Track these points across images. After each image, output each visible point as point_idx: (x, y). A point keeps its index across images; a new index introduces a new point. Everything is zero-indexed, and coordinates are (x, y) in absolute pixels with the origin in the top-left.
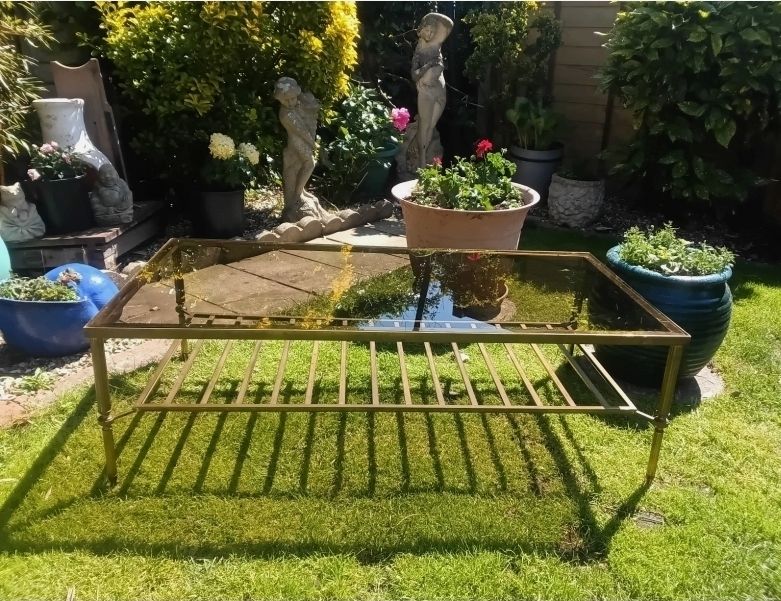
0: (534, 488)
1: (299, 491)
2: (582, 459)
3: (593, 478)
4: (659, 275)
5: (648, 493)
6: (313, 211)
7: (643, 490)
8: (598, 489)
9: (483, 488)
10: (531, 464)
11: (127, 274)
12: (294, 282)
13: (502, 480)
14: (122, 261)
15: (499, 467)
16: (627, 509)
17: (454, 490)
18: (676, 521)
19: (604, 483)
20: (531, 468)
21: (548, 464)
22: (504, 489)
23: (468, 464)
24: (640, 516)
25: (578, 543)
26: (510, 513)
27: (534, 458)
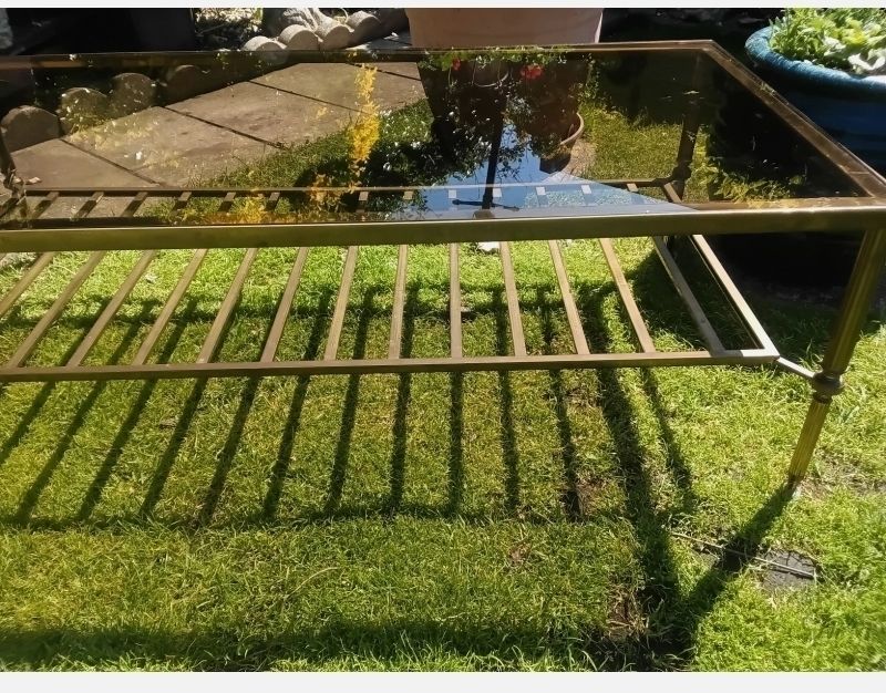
0: (571, 499)
2: (667, 436)
3: (682, 474)
4: (843, 75)
5: (789, 512)
7: (783, 496)
8: (690, 502)
9: (472, 503)
10: (572, 449)
13: (512, 484)
15: (511, 459)
16: (739, 551)
17: (420, 511)
18: (842, 576)
19: (705, 486)
20: (569, 457)
21: (603, 447)
22: (513, 502)
23: (456, 451)
24: (768, 561)
25: (639, 624)
26: (516, 555)
27: (578, 435)
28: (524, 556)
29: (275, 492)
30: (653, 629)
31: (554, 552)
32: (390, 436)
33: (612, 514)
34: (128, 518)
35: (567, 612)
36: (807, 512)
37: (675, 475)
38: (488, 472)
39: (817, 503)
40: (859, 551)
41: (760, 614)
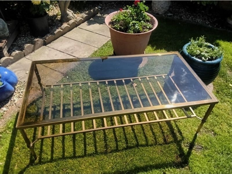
0: (165, 140)
1: (96, 154)
2: (177, 126)
3: (181, 133)
5: (198, 138)
6: (72, 17)
7: (196, 135)
8: (183, 138)
9: (150, 143)
10: (163, 130)
11: (13, 57)
12: (72, 53)
13: (155, 139)
14: (10, 51)
15: (153, 133)
16: (191, 146)
17: (142, 146)
18: (206, 148)
19: (184, 135)
20: (163, 133)
21: (167, 129)
22: (156, 142)
23: (144, 133)
24: (196, 147)
25: (180, 160)
26: (159, 151)
27: (163, 127)
28: (160, 151)
29: (117, 145)
30: (182, 160)
31: (165, 150)
32: (132, 131)
33: (172, 142)
34: (94, 153)
35: (170, 160)
36: (200, 138)
37: (180, 133)
38: (151, 137)
39: (201, 136)
40: (208, 144)
41: (196, 156)
